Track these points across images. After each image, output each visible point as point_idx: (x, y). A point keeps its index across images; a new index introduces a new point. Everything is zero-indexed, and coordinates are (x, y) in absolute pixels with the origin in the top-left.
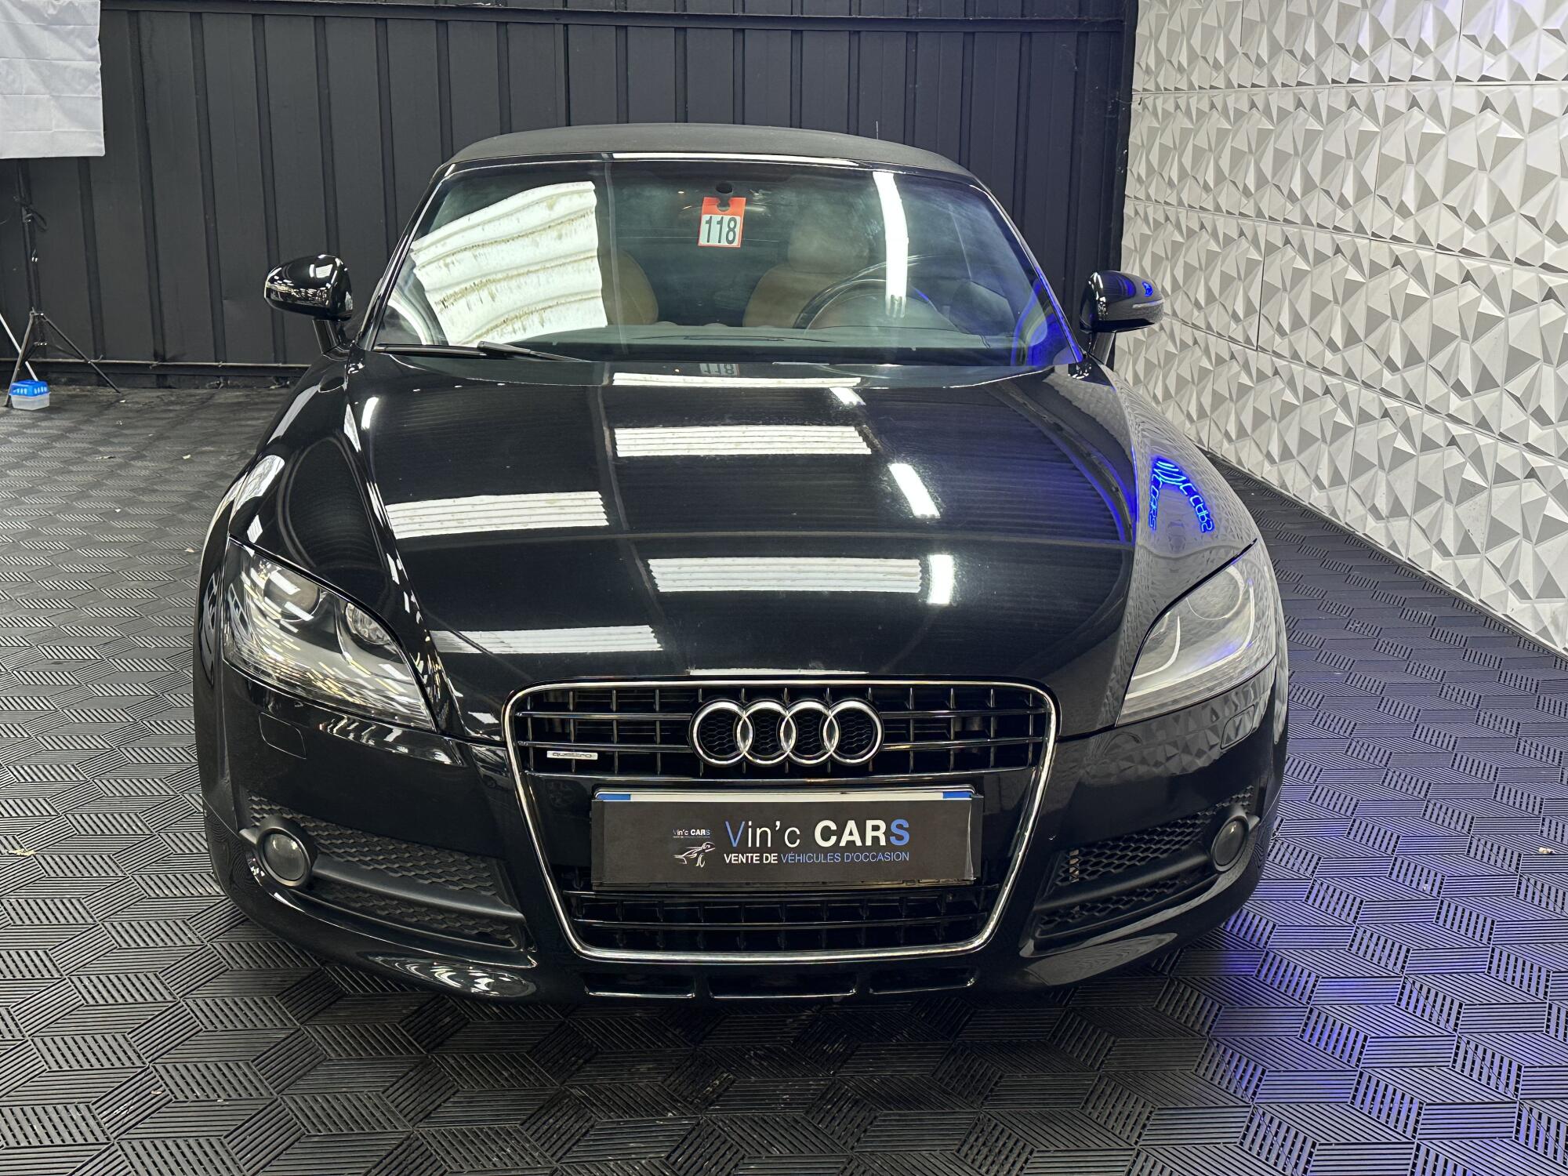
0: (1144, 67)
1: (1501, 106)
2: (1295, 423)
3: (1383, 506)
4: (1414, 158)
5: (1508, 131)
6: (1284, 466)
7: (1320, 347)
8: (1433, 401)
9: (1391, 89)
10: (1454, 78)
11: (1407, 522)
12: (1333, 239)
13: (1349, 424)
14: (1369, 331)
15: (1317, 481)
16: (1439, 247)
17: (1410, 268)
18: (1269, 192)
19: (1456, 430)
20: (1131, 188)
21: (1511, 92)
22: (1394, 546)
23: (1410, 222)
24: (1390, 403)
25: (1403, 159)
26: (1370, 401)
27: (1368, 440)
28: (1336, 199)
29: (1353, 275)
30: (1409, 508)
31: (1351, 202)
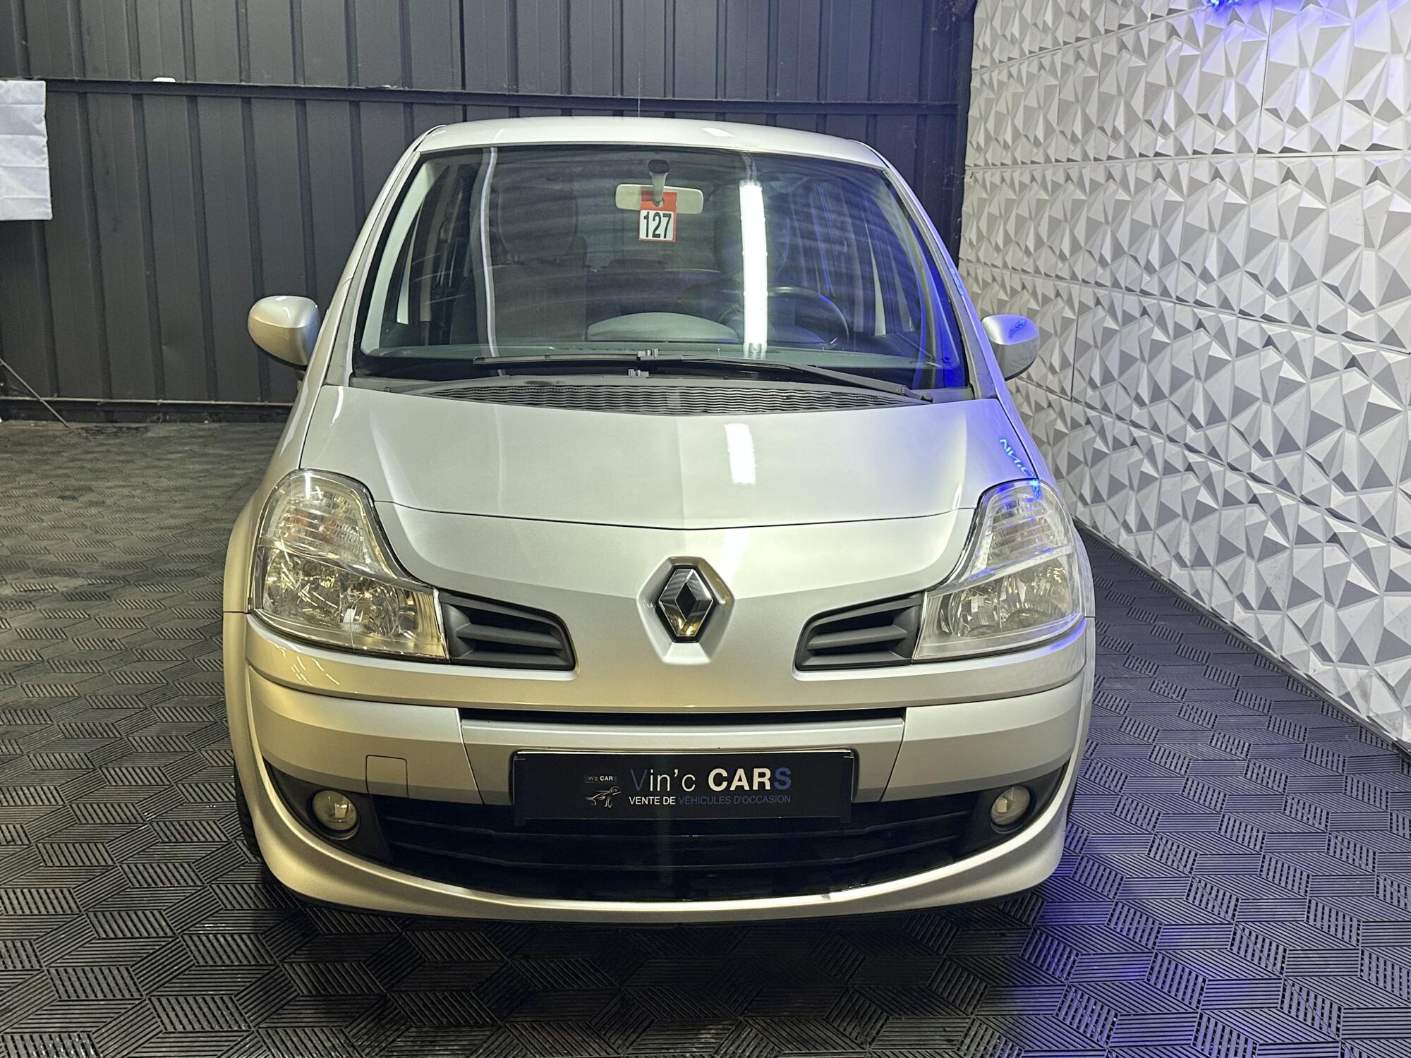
0: (975, 146)
1: (1303, 177)
2: (1105, 471)
3: (1186, 554)
4: (1217, 227)
5: (1309, 201)
6: (1095, 508)
7: (1128, 401)
8: (1235, 460)
9: (1194, 161)
10: (1255, 150)
11: (1210, 572)
12: (1140, 302)
13: (1155, 475)
14: (1173, 389)
15: (1126, 525)
16: (1241, 312)
17: (1212, 330)
18: (1082, 256)
19: (1258, 489)
20: (964, 252)
21: (1312, 162)
22: (1197, 594)
23: (1213, 287)
24: (1193, 458)
25: (1206, 227)
26: (1173, 453)
27: (1173, 490)
28: (1143, 263)
29: (1159, 335)
30: (1211, 560)
31: (1157, 267)
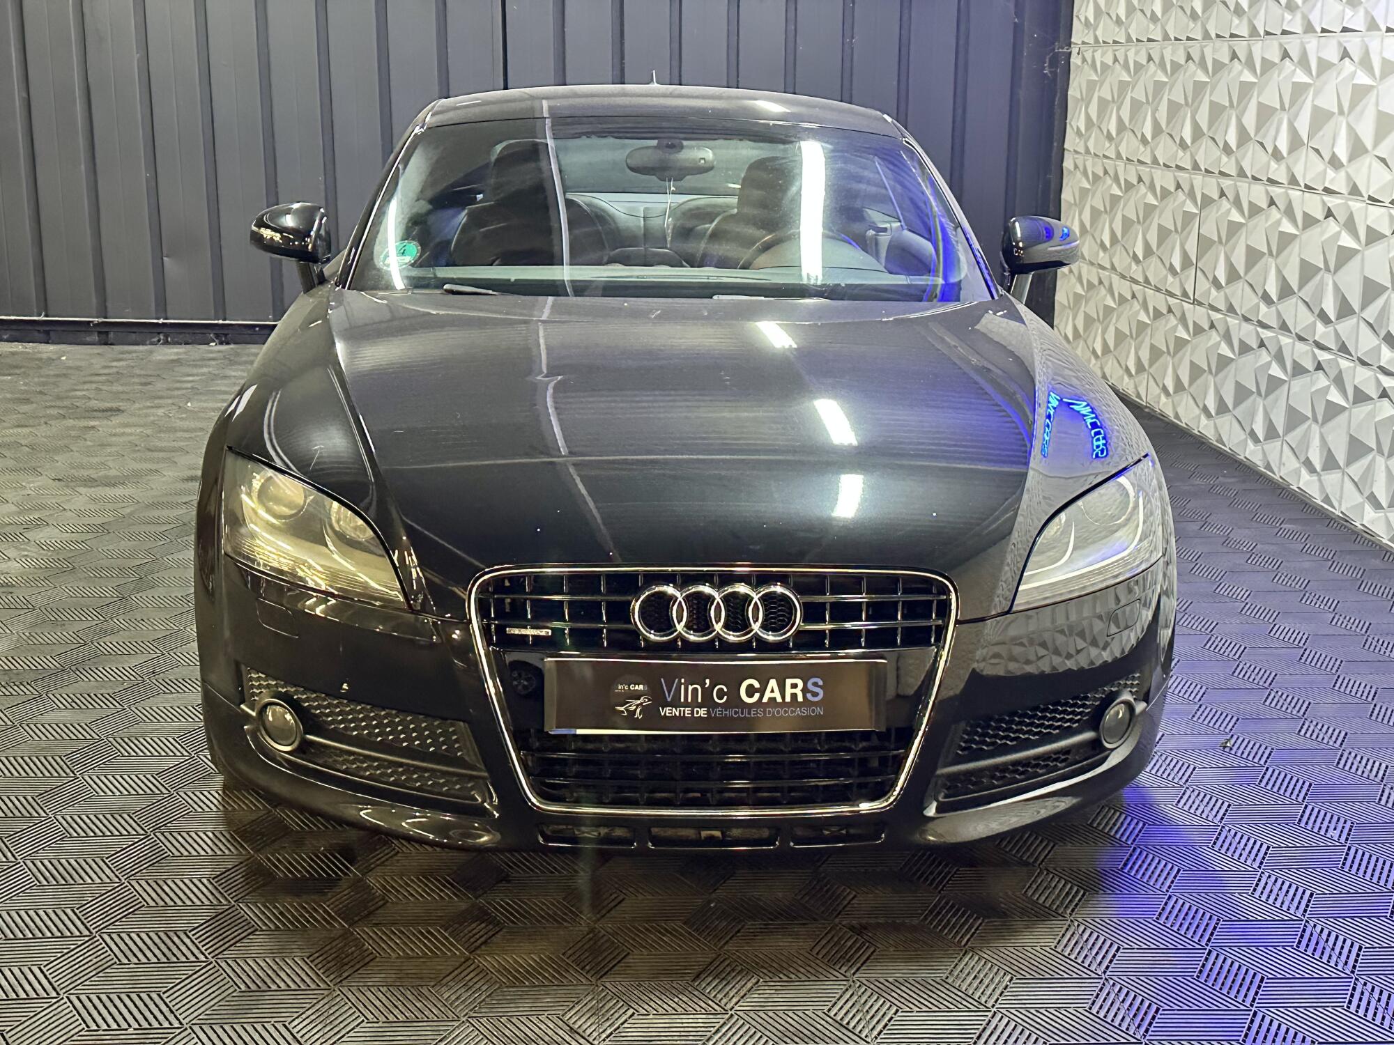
0: (1083, 20)
2: (1231, 377)
3: (1316, 459)
4: (1346, 109)
6: (1220, 420)
7: (1255, 300)
8: (1365, 354)
9: (1323, 40)
10: (1384, 29)
11: (1340, 475)
12: (1267, 192)
13: (1284, 377)
14: (1302, 284)
15: (1253, 434)
16: (1370, 198)
17: (1342, 219)
18: (1205, 143)
19: (1388, 382)
20: (1071, 142)
22: (1327, 500)
23: (1342, 174)
24: (1323, 356)
25: (1336, 110)
26: (1302, 353)
27: (1301, 392)
28: (1270, 151)
29: (1287, 227)
30: (1341, 461)
31: (1285, 154)
